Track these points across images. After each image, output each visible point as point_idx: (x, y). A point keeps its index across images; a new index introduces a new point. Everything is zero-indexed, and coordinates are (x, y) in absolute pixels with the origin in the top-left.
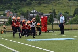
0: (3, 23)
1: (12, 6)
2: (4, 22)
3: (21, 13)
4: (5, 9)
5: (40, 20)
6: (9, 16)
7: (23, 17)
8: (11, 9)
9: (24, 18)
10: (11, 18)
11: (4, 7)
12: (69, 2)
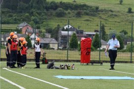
1: (32, 17)
3: (46, 30)
4: (20, 20)
5: (79, 43)
7: (50, 36)
8: (30, 21)
10: (29, 37)
11: (19, 18)
12: (130, 14)
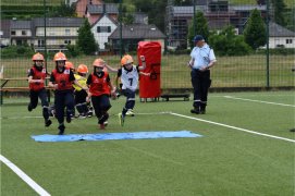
0: (62, 46)
2: (62, 42)
3: (137, 5)
6: (88, 15)
7: (145, 19)
9: (150, 22)
